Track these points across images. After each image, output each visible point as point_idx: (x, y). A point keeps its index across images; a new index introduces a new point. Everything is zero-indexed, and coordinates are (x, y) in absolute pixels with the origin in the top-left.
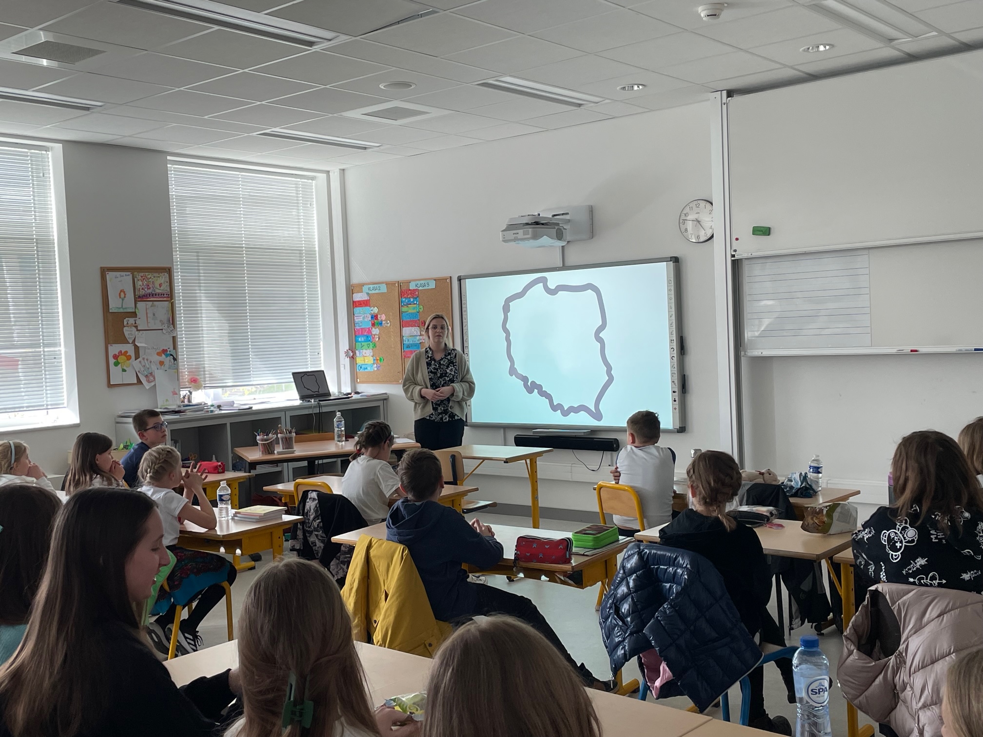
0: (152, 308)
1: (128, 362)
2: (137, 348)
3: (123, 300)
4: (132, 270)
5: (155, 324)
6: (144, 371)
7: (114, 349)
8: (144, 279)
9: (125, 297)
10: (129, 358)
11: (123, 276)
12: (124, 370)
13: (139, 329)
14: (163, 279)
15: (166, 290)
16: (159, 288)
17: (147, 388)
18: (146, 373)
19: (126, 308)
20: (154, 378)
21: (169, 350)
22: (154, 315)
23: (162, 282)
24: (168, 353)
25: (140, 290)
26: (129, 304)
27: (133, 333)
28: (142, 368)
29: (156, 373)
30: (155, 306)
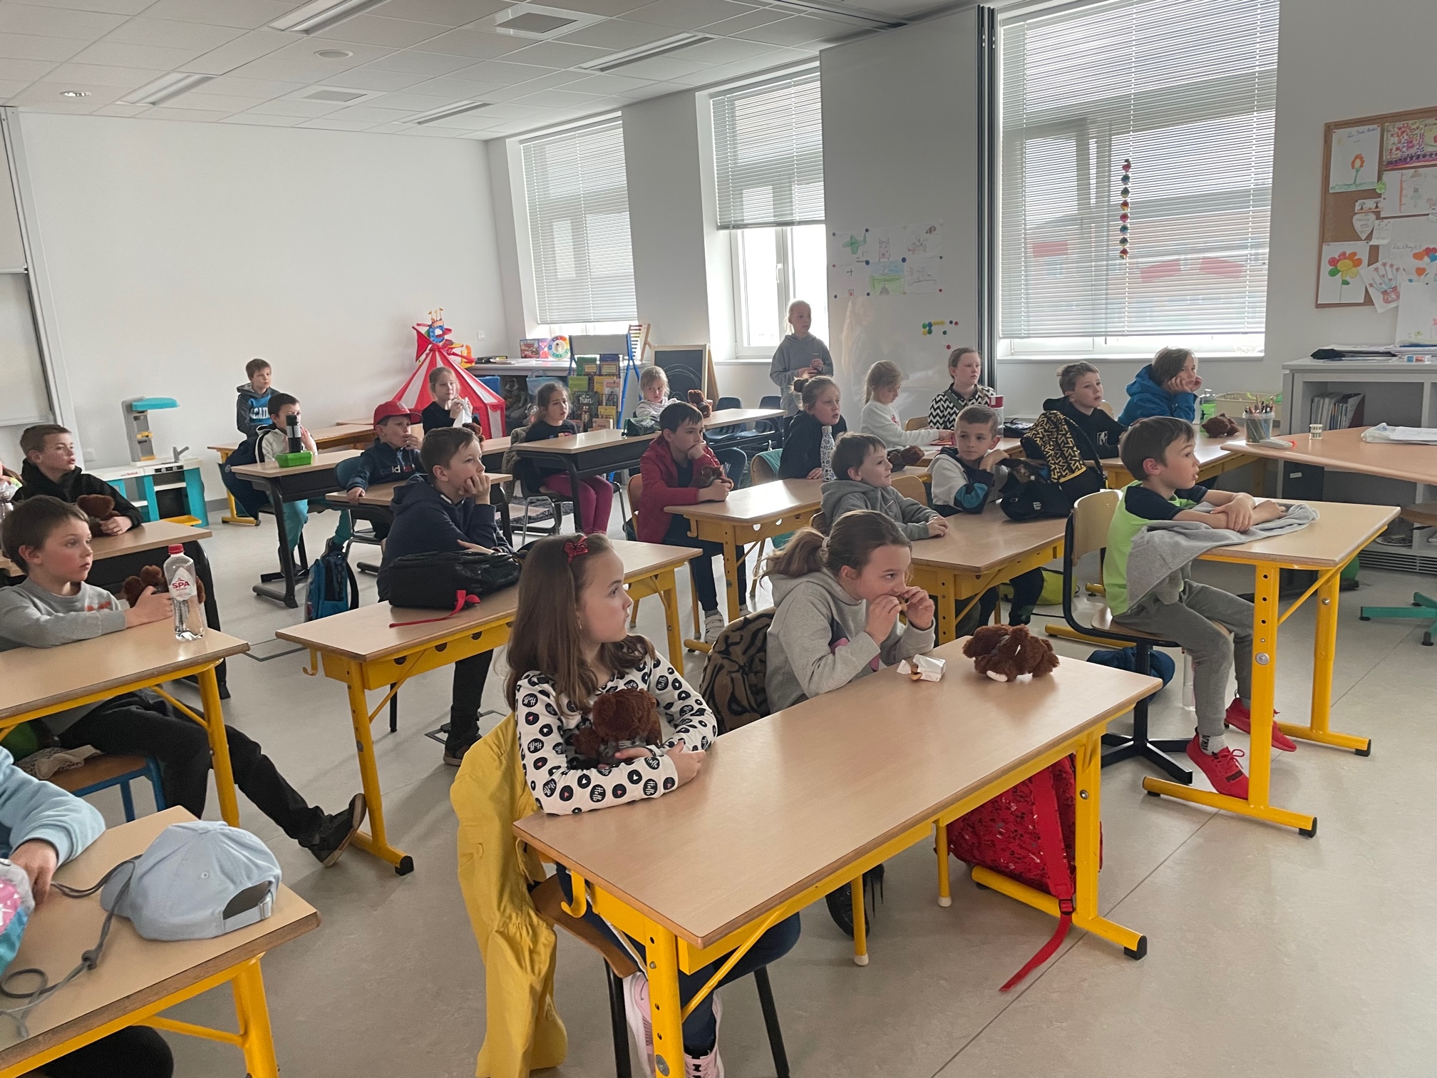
0: (1415, 179)
1: (1355, 269)
2: (1374, 251)
3: (1357, 171)
4: (1380, 120)
5: (1415, 206)
6: (1381, 284)
7: (1333, 250)
8: (1403, 132)
9: (1361, 166)
10: (1358, 263)
11: (1363, 132)
12: (1345, 283)
13: (1382, 216)
16: (1433, 144)
17: (1380, 310)
18: (1384, 287)
19: (1361, 184)
20: (1398, 297)
22: (1416, 191)
25: (1393, 151)
26: (1368, 177)
27: (1370, 223)
28: (1378, 280)
29: (1404, 288)
30: (1420, 175)
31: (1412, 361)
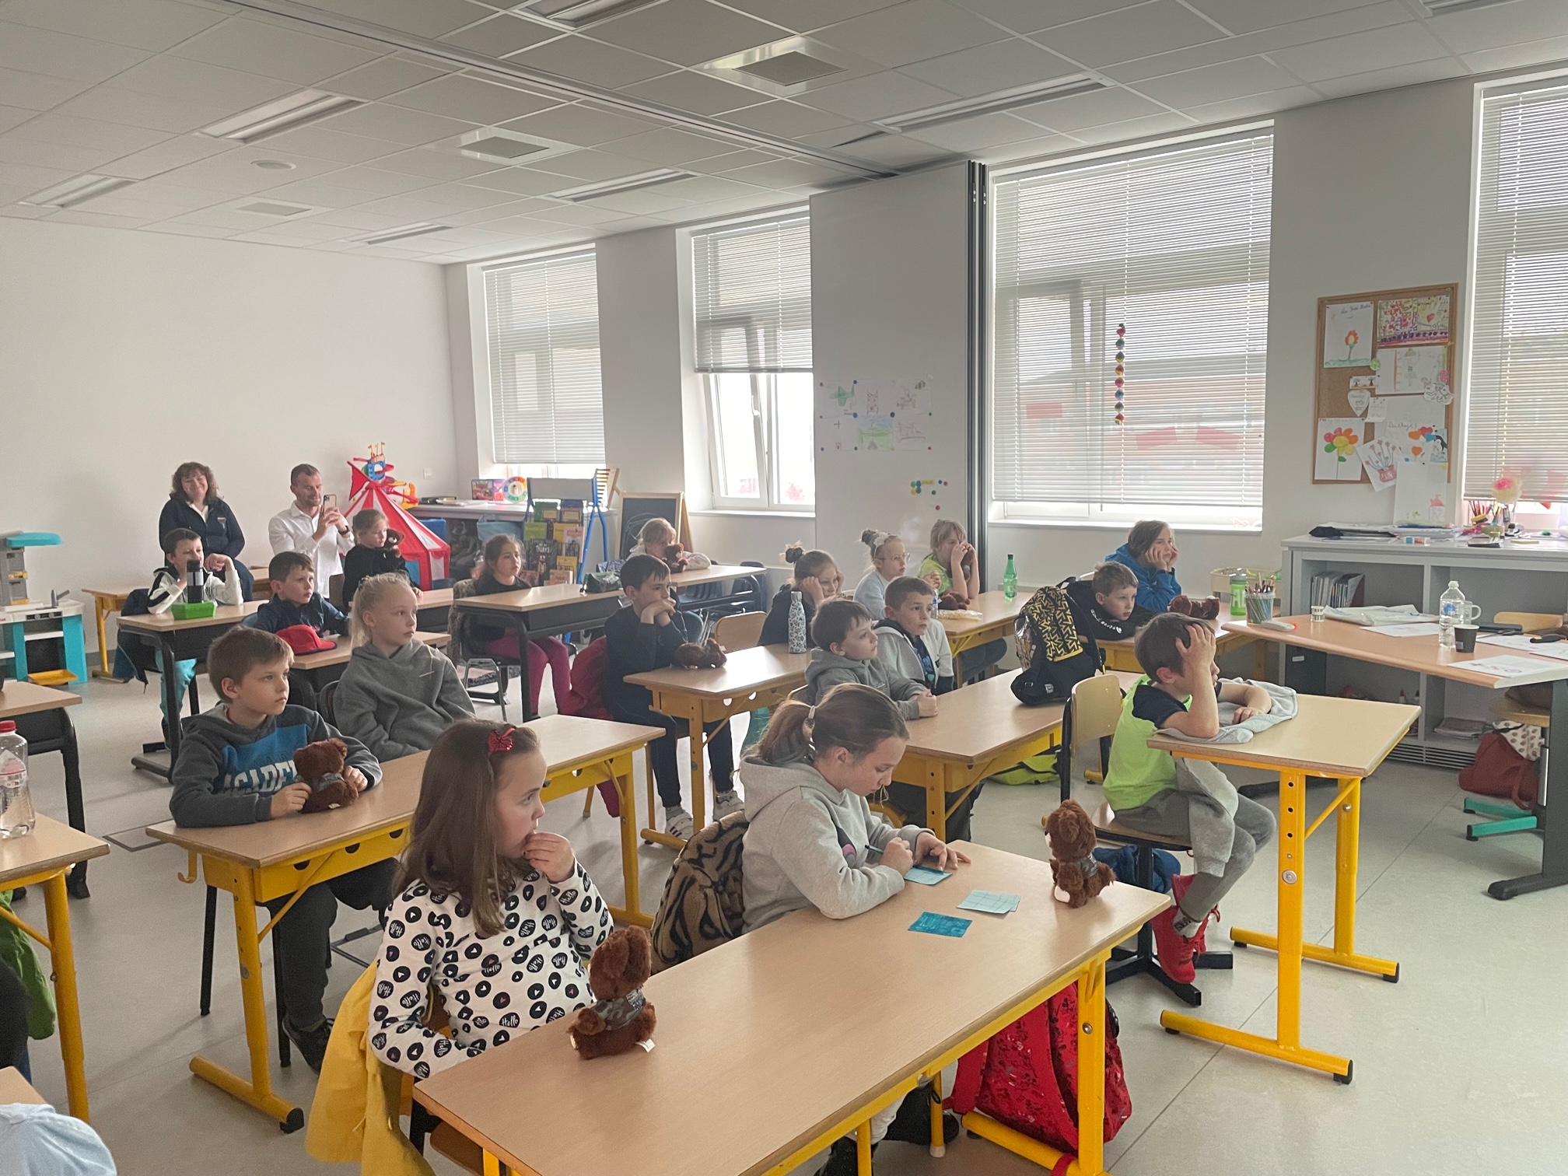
0: (1409, 357)
1: (1350, 446)
2: (1370, 429)
3: (1351, 348)
4: (1374, 297)
5: (1410, 385)
6: (1377, 462)
7: (1328, 425)
8: (1396, 310)
9: (1355, 342)
10: (1354, 440)
11: (1356, 308)
12: (1342, 459)
13: (1377, 392)
14: (1438, 305)
15: (1442, 326)
16: (1426, 323)
17: (1377, 489)
18: (1381, 465)
19: (1355, 361)
20: (1395, 476)
21: (1434, 429)
22: (1410, 369)
23: (1435, 311)
24: (1434, 433)
25: (1387, 328)
26: (1361, 353)
27: (1365, 400)
28: (1375, 458)
29: (1401, 466)
30: (1414, 354)
31: (1411, 543)
